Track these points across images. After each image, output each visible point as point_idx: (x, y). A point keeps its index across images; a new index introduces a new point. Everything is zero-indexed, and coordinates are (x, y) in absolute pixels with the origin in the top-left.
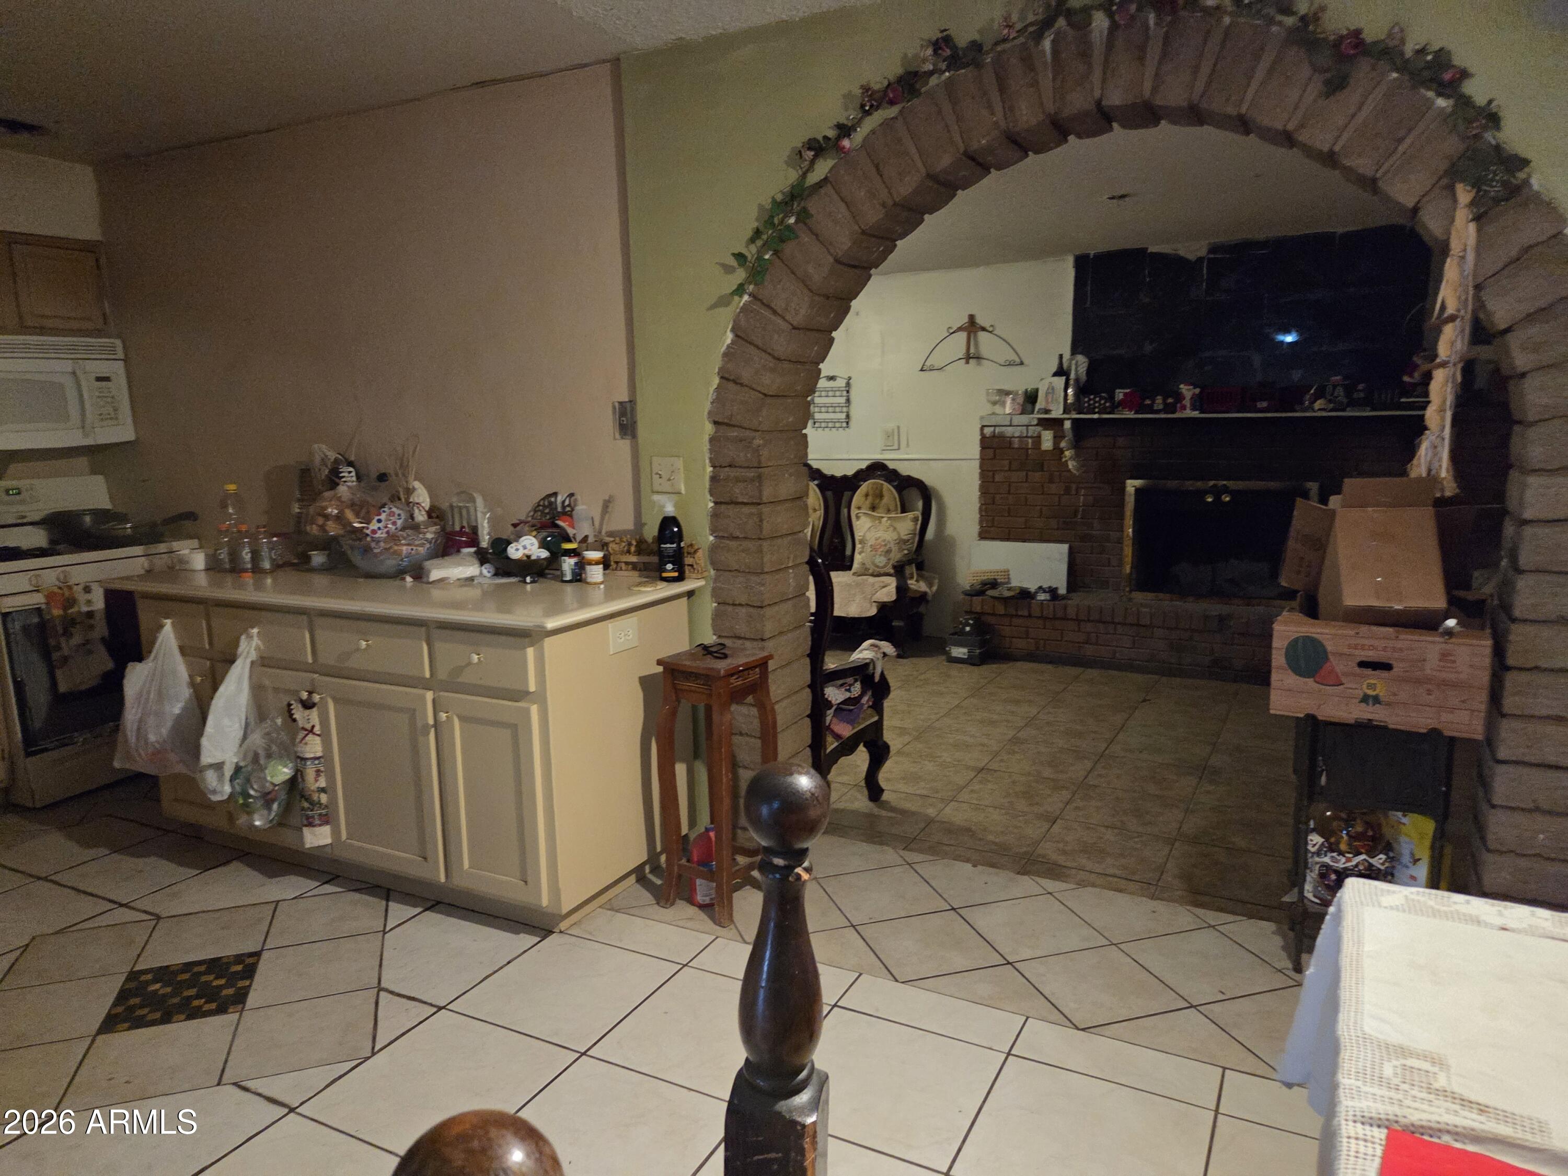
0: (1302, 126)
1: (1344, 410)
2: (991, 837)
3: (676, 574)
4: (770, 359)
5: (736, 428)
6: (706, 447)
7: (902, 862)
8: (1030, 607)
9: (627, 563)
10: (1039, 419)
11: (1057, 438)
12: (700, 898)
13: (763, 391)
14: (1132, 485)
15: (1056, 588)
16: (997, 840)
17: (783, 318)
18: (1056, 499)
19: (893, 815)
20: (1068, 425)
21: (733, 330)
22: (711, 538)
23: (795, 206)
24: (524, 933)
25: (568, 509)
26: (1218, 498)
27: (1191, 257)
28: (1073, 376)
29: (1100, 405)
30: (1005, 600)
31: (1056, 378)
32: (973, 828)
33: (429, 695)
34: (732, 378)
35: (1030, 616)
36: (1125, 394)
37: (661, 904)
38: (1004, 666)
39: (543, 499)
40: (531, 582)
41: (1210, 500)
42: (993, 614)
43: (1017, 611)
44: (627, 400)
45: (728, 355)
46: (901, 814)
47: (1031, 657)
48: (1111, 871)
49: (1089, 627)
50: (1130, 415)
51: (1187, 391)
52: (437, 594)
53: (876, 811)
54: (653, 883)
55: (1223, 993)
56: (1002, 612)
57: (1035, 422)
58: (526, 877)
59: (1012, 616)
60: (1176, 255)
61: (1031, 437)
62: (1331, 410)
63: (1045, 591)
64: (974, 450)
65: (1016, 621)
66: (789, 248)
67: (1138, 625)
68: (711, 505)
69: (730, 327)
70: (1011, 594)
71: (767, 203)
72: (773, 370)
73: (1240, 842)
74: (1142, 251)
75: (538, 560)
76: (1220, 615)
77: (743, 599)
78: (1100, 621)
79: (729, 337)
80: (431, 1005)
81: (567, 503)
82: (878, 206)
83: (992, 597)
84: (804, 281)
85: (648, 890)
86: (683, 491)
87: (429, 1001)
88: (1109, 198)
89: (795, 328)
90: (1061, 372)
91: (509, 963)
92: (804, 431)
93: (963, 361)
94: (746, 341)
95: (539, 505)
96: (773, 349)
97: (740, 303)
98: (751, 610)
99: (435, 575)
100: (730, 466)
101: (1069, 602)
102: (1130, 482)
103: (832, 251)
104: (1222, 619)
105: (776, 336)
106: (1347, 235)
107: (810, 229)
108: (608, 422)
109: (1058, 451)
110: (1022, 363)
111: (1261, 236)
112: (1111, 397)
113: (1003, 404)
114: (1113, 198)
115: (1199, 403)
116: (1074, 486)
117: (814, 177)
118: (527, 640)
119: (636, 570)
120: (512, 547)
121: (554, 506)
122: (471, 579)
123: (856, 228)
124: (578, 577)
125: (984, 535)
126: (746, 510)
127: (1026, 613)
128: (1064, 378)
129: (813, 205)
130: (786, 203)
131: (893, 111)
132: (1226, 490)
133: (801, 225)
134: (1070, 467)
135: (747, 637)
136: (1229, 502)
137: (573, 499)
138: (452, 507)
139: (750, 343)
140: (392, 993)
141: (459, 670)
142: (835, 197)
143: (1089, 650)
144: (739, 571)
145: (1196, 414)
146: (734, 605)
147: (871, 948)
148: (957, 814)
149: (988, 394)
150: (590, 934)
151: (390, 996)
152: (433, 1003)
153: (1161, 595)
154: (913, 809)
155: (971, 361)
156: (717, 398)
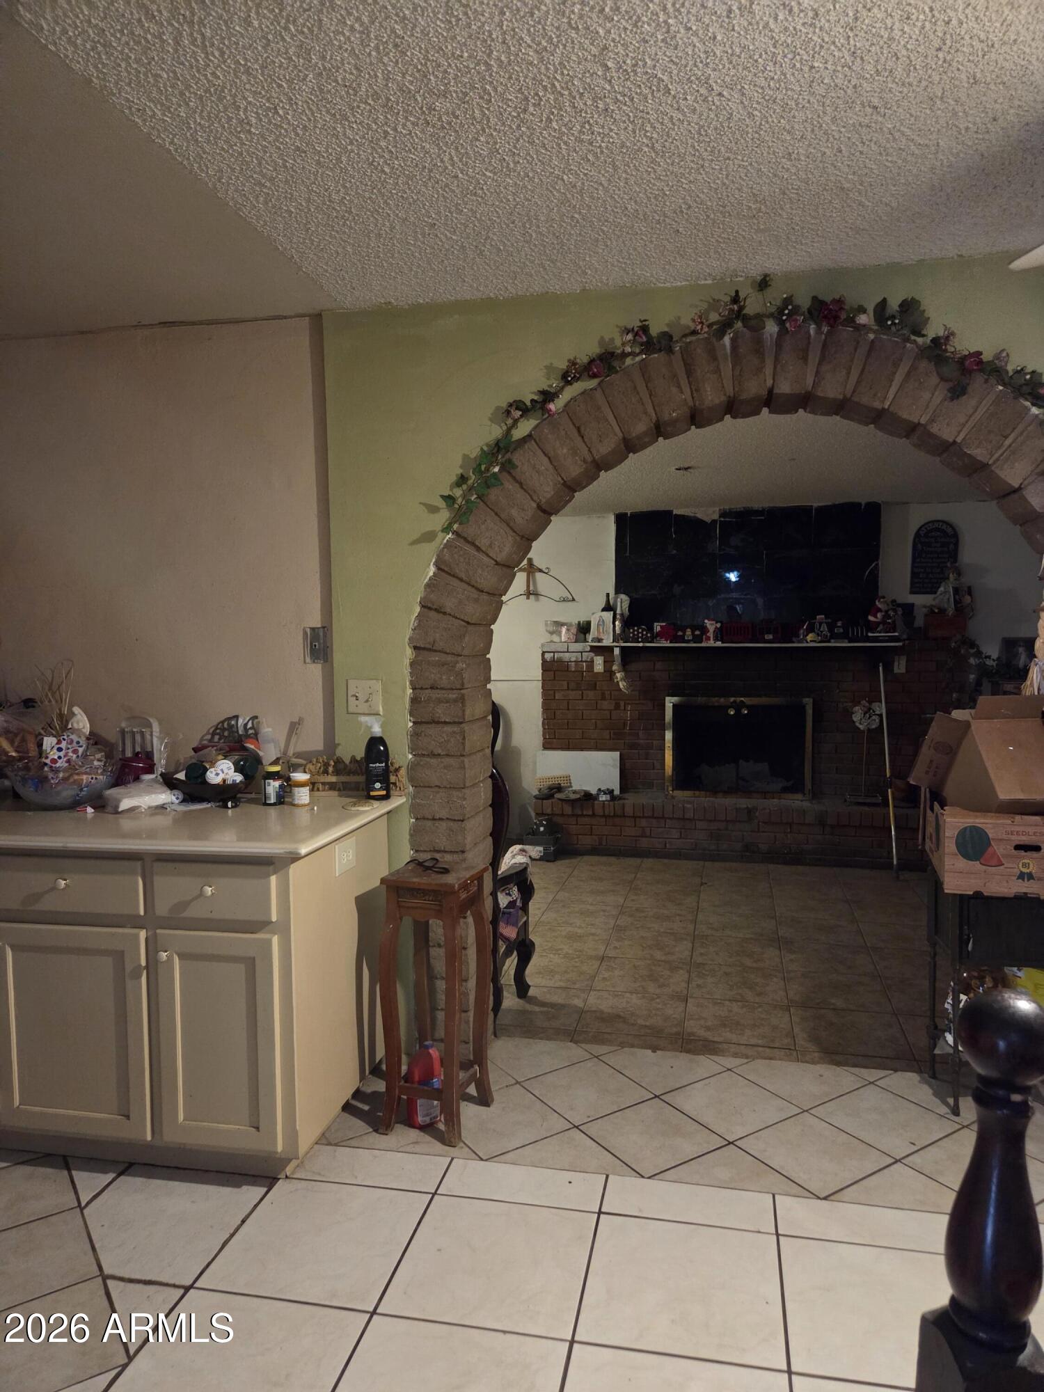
0: (932, 420)
1: (829, 641)
2: (640, 1022)
3: (384, 793)
4: (474, 591)
5: (438, 653)
6: (407, 670)
7: (589, 1056)
8: (593, 806)
9: (323, 784)
10: (591, 647)
11: (608, 663)
12: (421, 1119)
13: (466, 619)
14: (670, 702)
15: (613, 790)
16: (648, 1024)
17: (488, 555)
18: (608, 712)
19: (545, 1009)
20: (617, 651)
21: (436, 564)
22: (410, 756)
23: (500, 457)
24: (246, 1185)
25: (251, 732)
26: (738, 711)
27: (708, 519)
28: (618, 611)
29: (643, 635)
30: (573, 802)
31: (605, 613)
32: (622, 1014)
33: (143, 934)
34: (434, 607)
35: (594, 815)
36: (661, 627)
37: (380, 1131)
38: (574, 861)
39: (223, 722)
40: (232, 807)
41: (732, 713)
42: (563, 815)
43: (582, 811)
44: (319, 626)
45: (430, 586)
46: (552, 1008)
47: (594, 851)
48: (753, 1041)
49: (644, 823)
50: (666, 644)
51: (711, 626)
52: (126, 824)
53: (528, 1007)
54: (362, 1110)
55: (914, 1144)
56: (570, 813)
57: (588, 649)
58: (256, 1121)
59: (577, 816)
60: (695, 517)
61: (586, 662)
62: (820, 642)
63: (605, 793)
64: (537, 673)
65: (582, 820)
66: (494, 494)
67: (684, 819)
68: (411, 724)
69: (434, 560)
70: (578, 796)
71: (475, 453)
72: (476, 600)
73: (839, 1003)
74: (669, 513)
75: (234, 785)
76: (747, 808)
77: (444, 814)
78: (653, 817)
79: (432, 570)
80: (175, 1286)
81: (250, 725)
82: (579, 462)
83: (559, 799)
84: (508, 523)
85: (360, 1119)
86: (381, 713)
87: (172, 1282)
88: (677, 469)
89: (497, 563)
90: (608, 607)
91: (243, 1221)
92: (488, 656)
93: (525, 597)
94: (449, 574)
95: (217, 729)
96: (477, 582)
97: (443, 539)
98: (451, 824)
99: (125, 804)
100: (432, 688)
101: (626, 801)
102: (667, 699)
103: (535, 498)
104: (750, 811)
105: (480, 571)
106: (821, 510)
107: (514, 478)
108: (296, 646)
109: (609, 673)
110: (573, 600)
111: (756, 506)
112: (650, 629)
113: (559, 634)
114: (679, 469)
115: (720, 635)
116: (622, 704)
117: (519, 433)
118: (271, 868)
119: (335, 790)
120: (212, 772)
121: (235, 729)
122: (162, 807)
123: (560, 479)
124: (283, 798)
125: (548, 745)
126: (448, 729)
127: (590, 813)
128: (612, 613)
129: (517, 458)
130: (493, 454)
131: (593, 383)
132: (743, 704)
133: (505, 474)
134: (621, 686)
135: (447, 850)
136: (747, 714)
137: (256, 720)
138: (123, 732)
139: (454, 576)
140: (121, 1279)
141: (184, 905)
142: (539, 452)
143: (644, 843)
144: (439, 787)
145: (719, 644)
146: (434, 819)
147: (603, 1147)
148: (600, 1001)
149: (546, 625)
150: (319, 1174)
151: (121, 1284)
152: (177, 1283)
153: (697, 793)
154: (560, 1001)
155: (531, 597)
156: (419, 625)
